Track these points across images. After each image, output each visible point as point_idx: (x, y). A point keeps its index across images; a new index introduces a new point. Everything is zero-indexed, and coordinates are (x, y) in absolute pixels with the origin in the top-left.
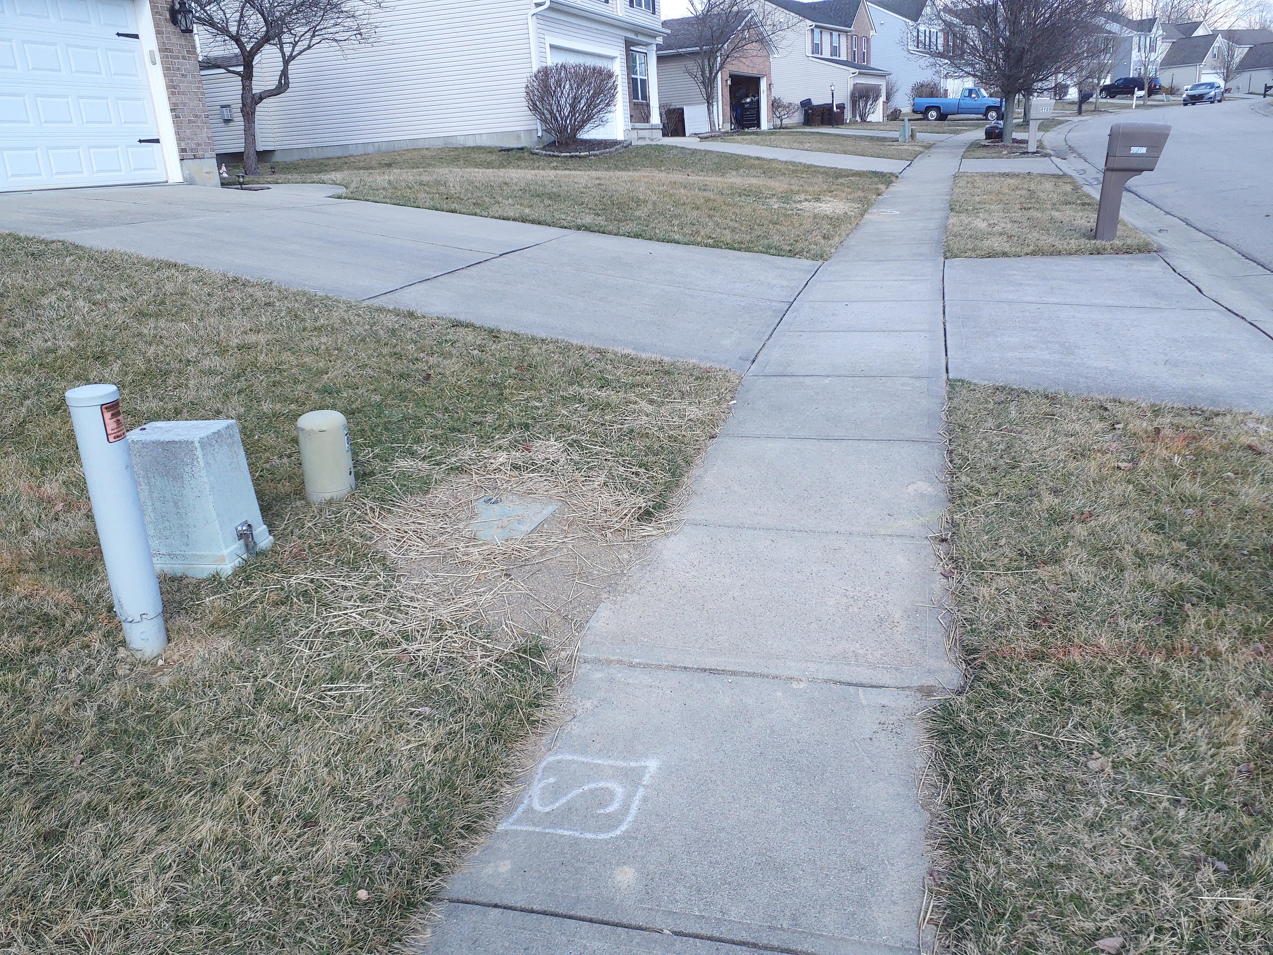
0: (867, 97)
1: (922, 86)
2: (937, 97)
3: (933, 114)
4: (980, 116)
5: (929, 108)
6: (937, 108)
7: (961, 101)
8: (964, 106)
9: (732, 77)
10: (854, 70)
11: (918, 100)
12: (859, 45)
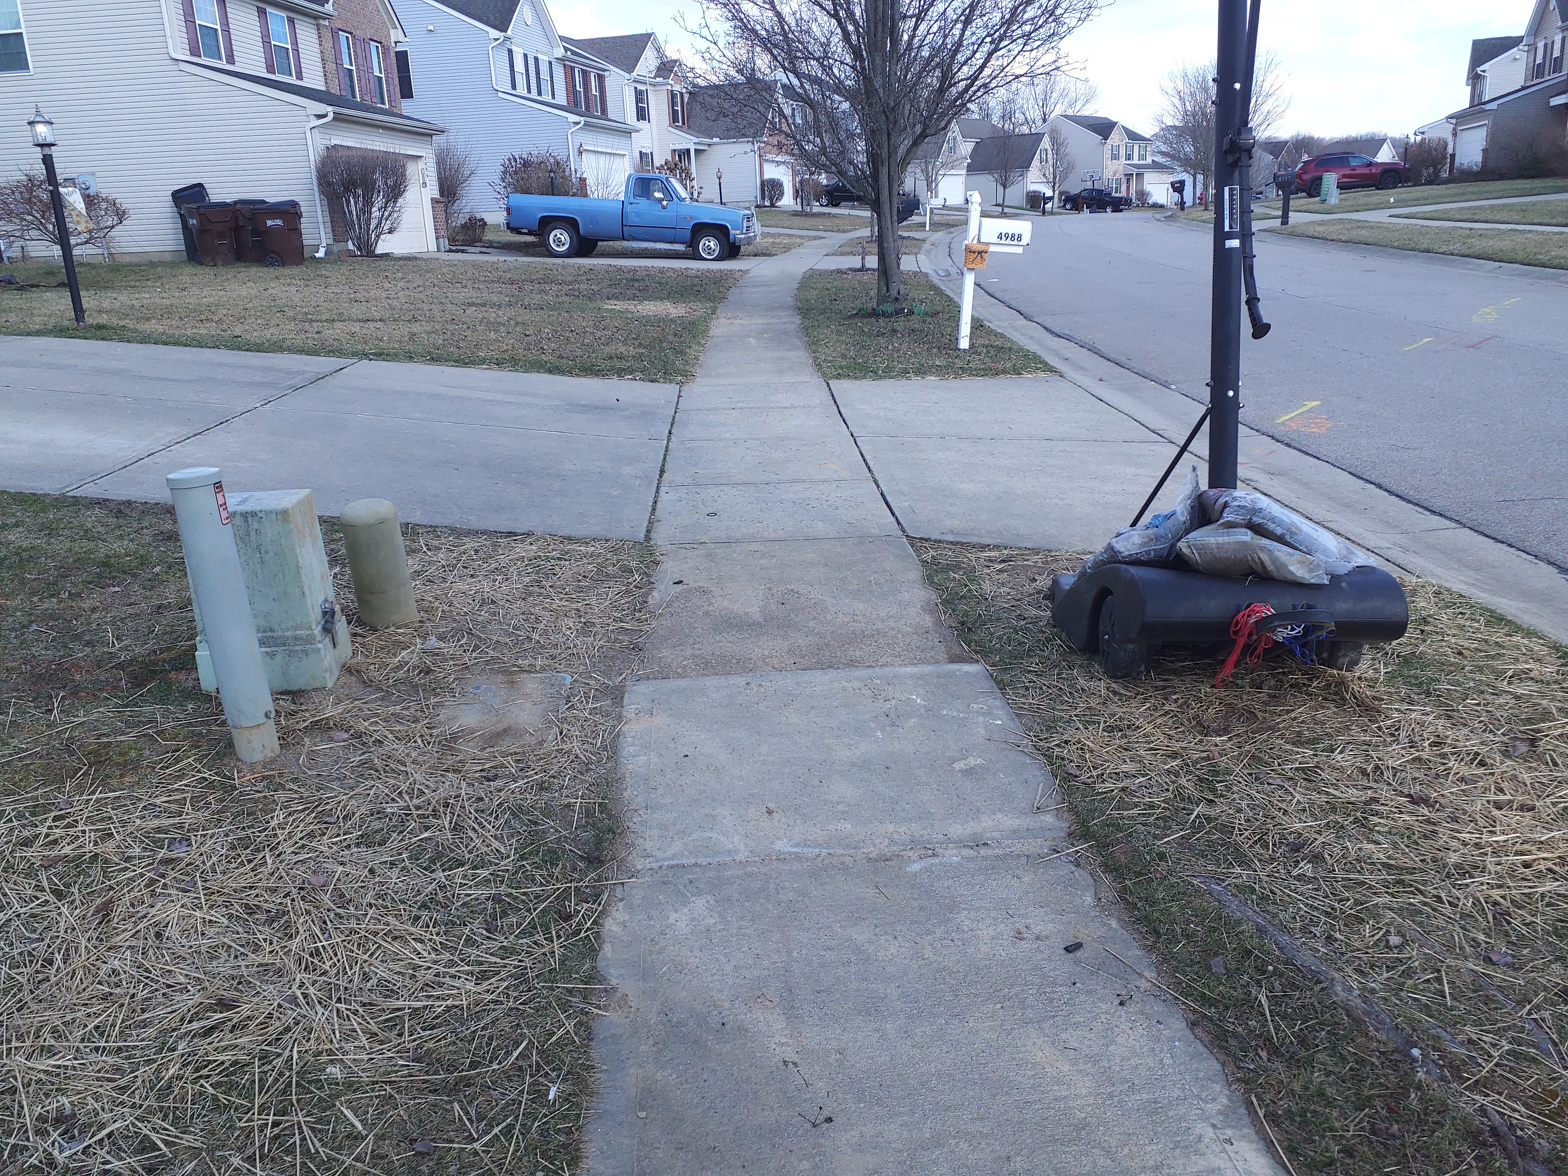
1: (526, 164)
2: (566, 194)
3: (559, 238)
4: (680, 247)
5: (547, 223)
6: (570, 224)
7: (628, 208)
8: (636, 220)
10: (322, 108)
11: (520, 200)
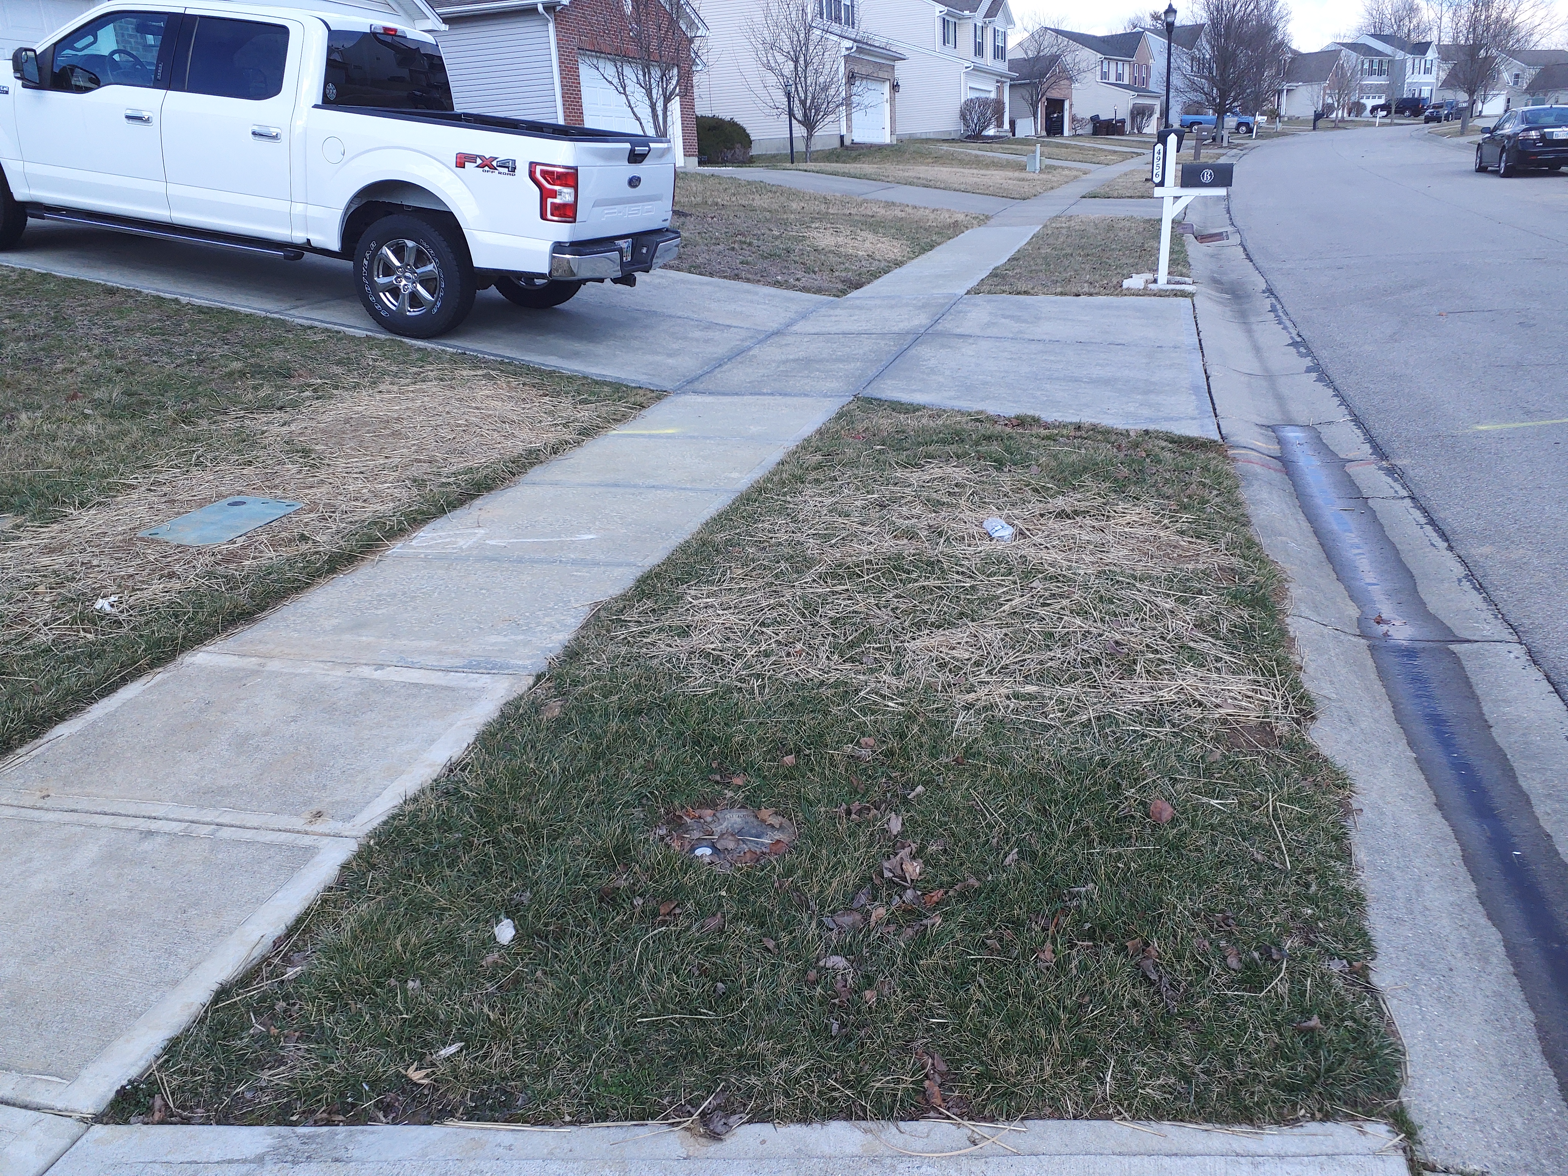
0: (1144, 114)
9: (1047, 99)
10: (1133, 93)
12: (1140, 72)
